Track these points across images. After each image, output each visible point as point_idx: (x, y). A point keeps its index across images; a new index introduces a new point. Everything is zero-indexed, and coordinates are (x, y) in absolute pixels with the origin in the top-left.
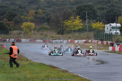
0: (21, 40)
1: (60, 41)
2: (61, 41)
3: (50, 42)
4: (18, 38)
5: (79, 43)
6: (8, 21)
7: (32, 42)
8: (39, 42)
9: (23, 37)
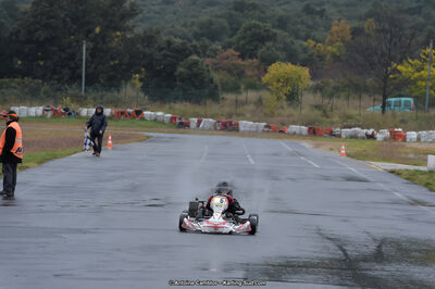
0: (237, 124)
1: (365, 131)
2: (370, 132)
3: (332, 134)
4: (230, 115)
5: (422, 140)
6: (239, 56)
7: (274, 131)
8: (295, 133)
9: (248, 115)
